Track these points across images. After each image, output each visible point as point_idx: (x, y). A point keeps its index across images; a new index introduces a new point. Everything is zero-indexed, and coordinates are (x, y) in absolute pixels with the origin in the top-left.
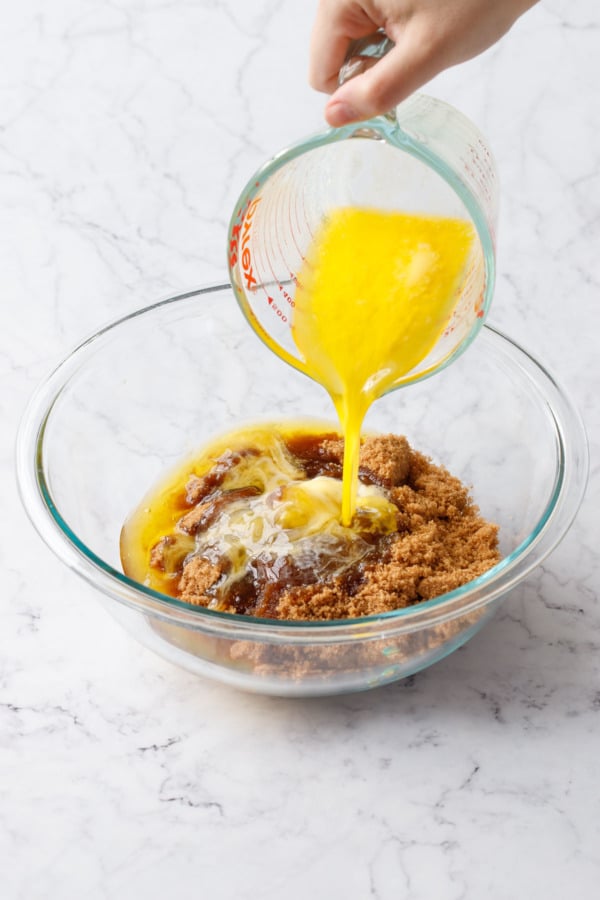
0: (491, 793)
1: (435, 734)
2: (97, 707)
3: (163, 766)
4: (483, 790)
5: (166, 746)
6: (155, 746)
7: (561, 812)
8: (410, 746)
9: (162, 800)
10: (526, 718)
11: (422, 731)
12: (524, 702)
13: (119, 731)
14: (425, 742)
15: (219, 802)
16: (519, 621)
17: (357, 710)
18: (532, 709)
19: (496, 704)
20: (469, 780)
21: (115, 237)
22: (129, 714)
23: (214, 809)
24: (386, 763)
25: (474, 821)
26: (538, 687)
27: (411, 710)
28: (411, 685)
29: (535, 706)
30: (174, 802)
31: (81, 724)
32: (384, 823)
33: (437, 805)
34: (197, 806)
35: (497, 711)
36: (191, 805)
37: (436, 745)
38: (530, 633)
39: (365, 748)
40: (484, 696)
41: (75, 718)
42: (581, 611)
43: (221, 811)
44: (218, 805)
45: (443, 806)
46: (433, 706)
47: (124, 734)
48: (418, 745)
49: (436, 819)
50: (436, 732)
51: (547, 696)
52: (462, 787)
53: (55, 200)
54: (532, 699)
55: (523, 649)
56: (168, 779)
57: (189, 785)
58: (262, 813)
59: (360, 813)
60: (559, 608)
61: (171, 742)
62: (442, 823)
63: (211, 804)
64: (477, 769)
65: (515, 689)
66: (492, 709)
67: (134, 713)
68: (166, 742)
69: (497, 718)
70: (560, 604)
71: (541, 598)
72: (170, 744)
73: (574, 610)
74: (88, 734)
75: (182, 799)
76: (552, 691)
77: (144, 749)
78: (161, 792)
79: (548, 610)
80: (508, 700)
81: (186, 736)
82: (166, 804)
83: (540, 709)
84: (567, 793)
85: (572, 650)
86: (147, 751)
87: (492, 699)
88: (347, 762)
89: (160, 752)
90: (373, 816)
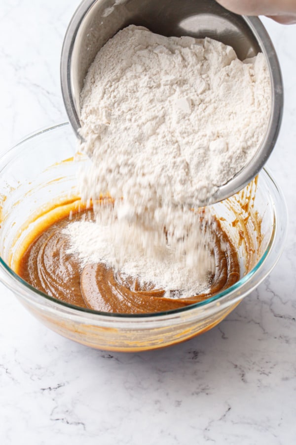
0: (236, 423)
1: (207, 388)
2: (19, 363)
3: (54, 400)
4: (232, 421)
5: (56, 388)
6: (50, 388)
7: (275, 436)
8: (193, 394)
9: (52, 420)
10: (259, 380)
11: (200, 385)
12: (258, 371)
13: (31, 378)
14: (202, 392)
15: (84, 422)
16: (258, 323)
17: (164, 372)
18: (262, 375)
19: (243, 371)
20: (225, 415)
21: (48, 93)
22: (36, 369)
23: (81, 426)
24: (179, 403)
25: (226, 439)
26: (267, 362)
27: (195, 373)
28: (196, 358)
29: (264, 373)
30: (57, 421)
31: (10, 373)
32: (175, 438)
33: (206, 429)
34: (71, 424)
35: (243, 375)
36: (68, 423)
37: (207, 394)
38: (264, 330)
39: (167, 394)
40: (236, 366)
41: (7, 369)
42: (294, 319)
43: (84, 427)
44: (83, 424)
45: (209, 430)
46: (207, 371)
47: (33, 380)
48: (197, 393)
49: (205, 437)
50: (208, 386)
51: (271, 368)
52: (220, 419)
53: (16, 70)
54: (263, 369)
55: (260, 340)
56: (56, 408)
57: (67, 411)
58: (108, 429)
59: (162, 432)
60: (281, 317)
61: (59, 386)
62: (208, 440)
63: (79, 423)
64: (229, 409)
65: (254, 364)
66: (240, 374)
67: (40, 369)
68: (57, 386)
69: (243, 379)
70: (282, 315)
71: (272, 310)
72: (59, 387)
73: (290, 318)
74: (13, 379)
75: (63, 419)
76: (275, 365)
77: (44, 389)
78: (51, 415)
79: (275, 317)
80: (250, 369)
81: (68, 382)
82: (55, 422)
83: (268, 375)
84: (279, 425)
85: (287, 342)
86: (45, 391)
87: (240, 369)
88: (157, 402)
89: (53, 391)
90: (169, 434)
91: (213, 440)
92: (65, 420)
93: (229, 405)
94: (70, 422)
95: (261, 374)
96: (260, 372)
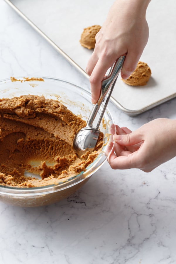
91: (152, 209)
92: (75, 201)
93: (159, 191)
94: (77, 202)
95: (174, 175)
96: (174, 174)
